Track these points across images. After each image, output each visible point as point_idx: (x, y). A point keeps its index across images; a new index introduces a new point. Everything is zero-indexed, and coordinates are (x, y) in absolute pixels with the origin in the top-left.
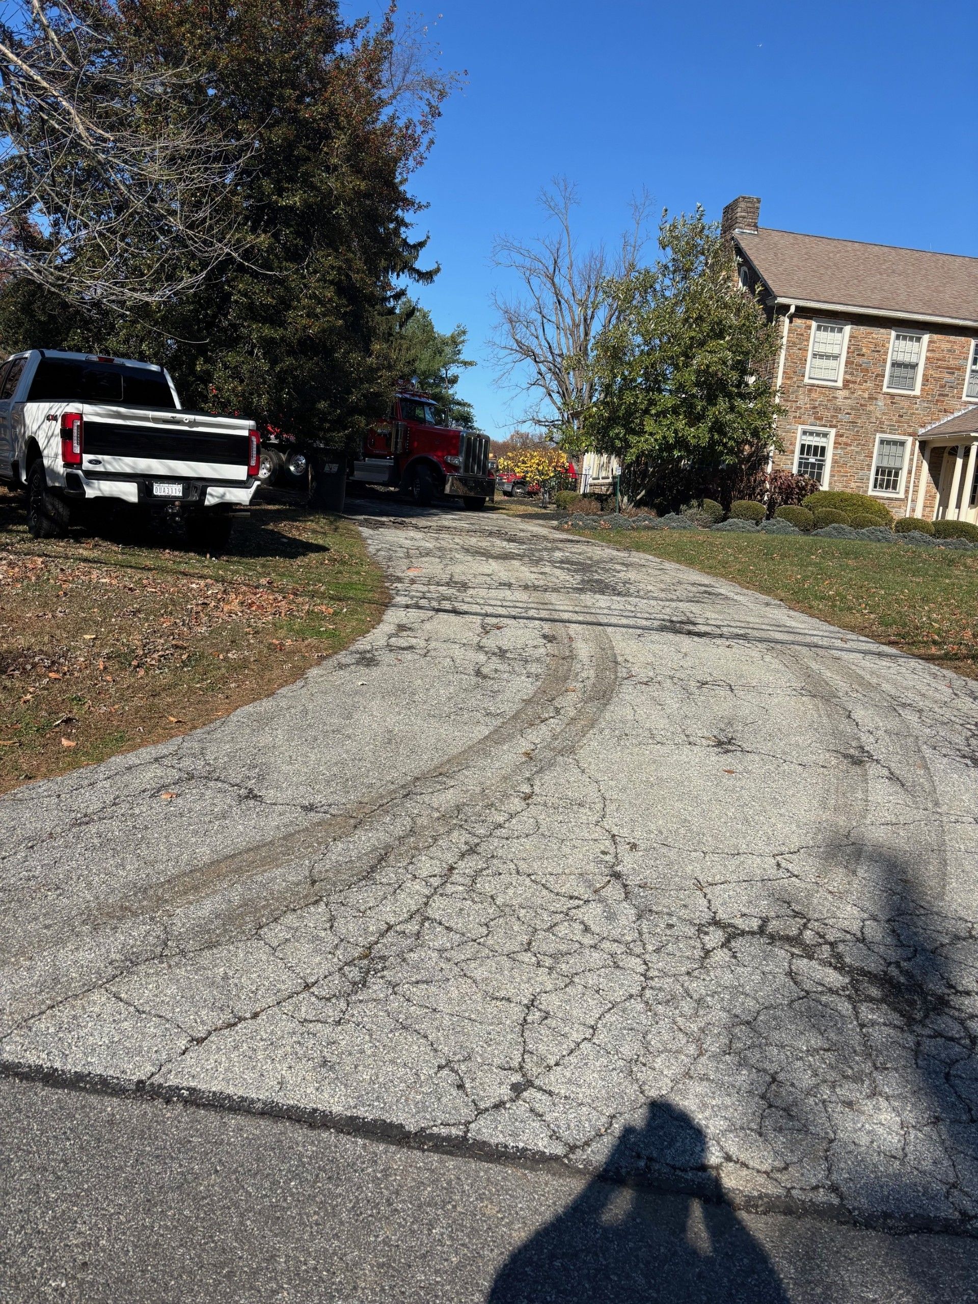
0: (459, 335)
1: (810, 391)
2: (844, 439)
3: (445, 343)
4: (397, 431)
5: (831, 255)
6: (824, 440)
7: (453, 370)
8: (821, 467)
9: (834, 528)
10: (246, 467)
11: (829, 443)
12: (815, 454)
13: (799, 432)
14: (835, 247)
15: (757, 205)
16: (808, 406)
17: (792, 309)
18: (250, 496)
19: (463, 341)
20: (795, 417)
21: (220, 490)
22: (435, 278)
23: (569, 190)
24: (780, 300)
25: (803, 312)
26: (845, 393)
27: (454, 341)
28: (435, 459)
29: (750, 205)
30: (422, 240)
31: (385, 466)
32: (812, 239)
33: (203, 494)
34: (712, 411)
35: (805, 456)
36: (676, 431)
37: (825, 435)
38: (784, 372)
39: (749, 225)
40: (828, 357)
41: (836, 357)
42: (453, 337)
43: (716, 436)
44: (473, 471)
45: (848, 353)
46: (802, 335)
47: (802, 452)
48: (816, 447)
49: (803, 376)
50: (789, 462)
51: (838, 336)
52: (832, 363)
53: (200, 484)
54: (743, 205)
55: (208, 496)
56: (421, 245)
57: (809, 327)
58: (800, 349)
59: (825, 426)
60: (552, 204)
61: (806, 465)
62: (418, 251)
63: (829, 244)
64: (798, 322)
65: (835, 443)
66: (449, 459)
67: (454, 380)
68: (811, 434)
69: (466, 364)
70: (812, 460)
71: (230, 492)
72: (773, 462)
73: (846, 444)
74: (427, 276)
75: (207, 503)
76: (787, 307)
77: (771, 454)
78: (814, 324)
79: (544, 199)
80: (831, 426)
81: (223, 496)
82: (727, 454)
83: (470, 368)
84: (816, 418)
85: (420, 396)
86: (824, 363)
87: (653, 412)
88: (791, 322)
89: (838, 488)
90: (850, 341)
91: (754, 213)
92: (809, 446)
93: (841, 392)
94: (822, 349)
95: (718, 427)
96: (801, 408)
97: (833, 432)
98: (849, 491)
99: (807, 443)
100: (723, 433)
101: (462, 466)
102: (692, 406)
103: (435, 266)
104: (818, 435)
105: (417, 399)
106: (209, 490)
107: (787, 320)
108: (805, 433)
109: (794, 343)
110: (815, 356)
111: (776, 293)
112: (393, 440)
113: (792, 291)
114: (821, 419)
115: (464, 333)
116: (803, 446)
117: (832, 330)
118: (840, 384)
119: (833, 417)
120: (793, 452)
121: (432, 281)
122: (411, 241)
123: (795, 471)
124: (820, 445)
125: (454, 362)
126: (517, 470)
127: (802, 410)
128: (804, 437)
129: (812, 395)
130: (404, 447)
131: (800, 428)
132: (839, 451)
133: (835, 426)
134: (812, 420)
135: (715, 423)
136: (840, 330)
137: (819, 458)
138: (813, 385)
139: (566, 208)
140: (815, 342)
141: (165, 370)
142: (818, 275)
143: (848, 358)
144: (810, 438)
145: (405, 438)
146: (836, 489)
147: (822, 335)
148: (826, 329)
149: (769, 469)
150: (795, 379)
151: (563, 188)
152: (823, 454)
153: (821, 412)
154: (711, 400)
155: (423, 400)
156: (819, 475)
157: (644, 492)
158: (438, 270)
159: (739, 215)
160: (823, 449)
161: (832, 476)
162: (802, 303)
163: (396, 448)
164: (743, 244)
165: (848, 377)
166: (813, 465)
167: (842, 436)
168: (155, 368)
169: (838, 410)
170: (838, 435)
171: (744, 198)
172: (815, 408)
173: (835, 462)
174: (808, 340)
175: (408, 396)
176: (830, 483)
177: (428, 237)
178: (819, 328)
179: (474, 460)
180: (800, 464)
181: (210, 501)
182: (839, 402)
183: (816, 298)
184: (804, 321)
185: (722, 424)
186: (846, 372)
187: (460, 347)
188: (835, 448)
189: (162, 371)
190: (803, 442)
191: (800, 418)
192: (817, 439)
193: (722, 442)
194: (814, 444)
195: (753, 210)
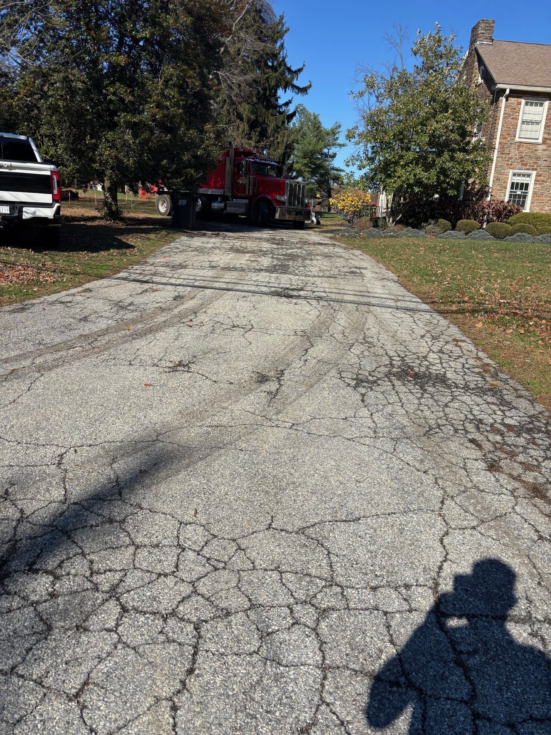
0: (337, 128)
1: (519, 146)
2: (542, 178)
3: (328, 134)
4: (250, 181)
5: (542, 55)
6: (528, 179)
7: (333, 150)
8: (525, 197)
9: (518, 236)
10: (51, 195)
11: (531, 181)
12: (521, 189)
13: (511, 174)
14: (546, 50)
15: (492, 25)
16: (517, 156)
17: (508, 92)
18: (53, 213)
19: (339, 132)
20: (508, 164)
21: (32, 209)
22: (308, 91)
23: (403, 31)
24: (499, 86)
25: (515, 93)
26: (544, 147)
27: (333, 132)
28: (270, 197)
29: (487, 25)
30: (300, 67)
31: (242, 204)
32: (530, 45)
33: (21, 211)
34: (439, 161)
35: (514, 190)
36: (415, 175)
37: (529, 176)
38: (501, 135)
39: (486, 39)
40: (532, 123)
41: (538, 123)
42: (332, 130)
43: (442, 178)
44: (294, 205)
45: (547, 119)
46: (515, 109)
47: (512, 188)
48: (522, 184)
49: (515, 136)
50: (503, 194)
51: (538, 109)
52: (534, 127)
53: (18, 206)
54: (483, 25)
55: (24, 213)
56: (300, 70)
57: (520, 104)
58: (513, 119)
59: (528, 169)
60: (392, 41)
61: (515, 196)
62: (298, 75)
63: (542, 48)
64: (512, 100)
65: (535, 181)
66: (278, 197)
67: (334, 156)
68: (519, 175)
69: (340, 145)
70: (519, 192)
71: (39, 210)
72: (491, 195)
73: (543, 181)
74: (304, 90)
75: (24, 217)
76: (504, 90)
77: (490, 191)
78: (523, 101)
79: (387, 37)
80: (533, 170)
81: (34, 213)
82: (450, 189)
83: (343, 148)
84: (522, 165)
85: (265, 160)
86: (530, 127)
87: (402, 163)
88: (507, 100)
89: (536, 210)
90: (548, 111)
91: (490, 30)
92: (517, 184)
93: (540, 146)
94: (527, 117)
95: (443, 171)
96: (512, 158)
97: (534, 173)
98: (544, 212)
99: (515, 181)
100: (446, 176)
101: (287, 201)
102: (426, 158)
103: (309, 83)
104: (524, 175)
105: (262, 161)
106: (24, 209)
107: (504, 99)
108: (514, 175)
109: (509, 115)
110: (523, 122)
111: (496, 82)
112: (247, 187)
113: (508, 80)
114: (526, 165)
115: (340, 126)
116: (513, 184)
117: (536, 105)
118: (540, 141)
119: (534, 163)
120: (506, 188)
121: (307, 93)
122: (294, 69)
123: (506, 199)
124: (525, 182)
125: (334, 145)
126: (339, 205)
127: (513, 160)
128: (514, 178)
129: (521, 149)
130: (254, 192)
131: (511, 172)
132: (538, 186)
133: (536, 170)
134: (520, 165)
135: (441, 168)
136: (542, 105)
137: (523, 191)
138: (521, 143)
139: (401, 43)
140: (524, 113)
141: (30, 139)
142: (530, 68)
143: (546, 123)
144: (519, 178)
145: (254, 186)
146: (535, 211)
147: (528, 108)
148: (531, 104)
149: (489, 199)
150: (509, 139)
151: (399, 30)
152: (527, 188)
153: (526, 160)
154: (439, 154)
155: (267, 162)
156: (524, 202)
157: (401, 215)
158: (310, 86)
159: (479, 32)
160: (527, 185)
161: (532, 203)
162: (514, 87)
163: (249, 192)
164: (480, 51)
165: (546, 136)
166: (519, 196)
167: (540, 176)
168: (23, 137)
169: (538, 158)
170: (538, 175)
171: (483, 20)
172: (522, 157)
173: (535, 193)
174: (519, 112)
175: (258, 160)
176: (531, 208)
177: (304, 65)
178: (527, 104)
179: (295, 198)
180: (510, 196)
181: (26, 216)
182: (539, 153)
183: (524, 83)
184: (516, 99)
185: (445, 170)
186: (544, 133)
187: (337, 136)
188: (535, 184)
189: (28, 139)
190: (513, 181)
191: (511, 165)
192: (523, 178)
193: (445, 181)
194: (520, 182)
195: (490, 28)
